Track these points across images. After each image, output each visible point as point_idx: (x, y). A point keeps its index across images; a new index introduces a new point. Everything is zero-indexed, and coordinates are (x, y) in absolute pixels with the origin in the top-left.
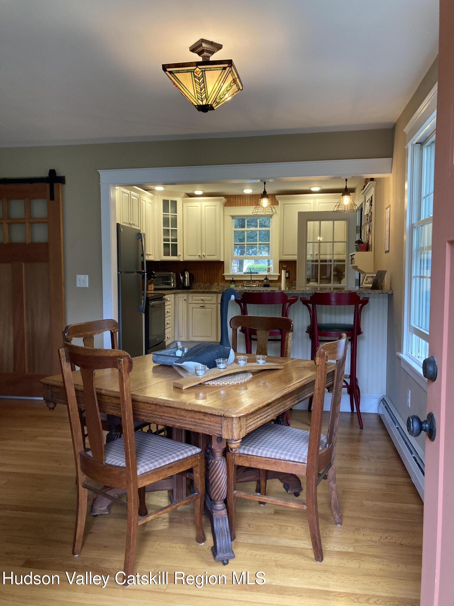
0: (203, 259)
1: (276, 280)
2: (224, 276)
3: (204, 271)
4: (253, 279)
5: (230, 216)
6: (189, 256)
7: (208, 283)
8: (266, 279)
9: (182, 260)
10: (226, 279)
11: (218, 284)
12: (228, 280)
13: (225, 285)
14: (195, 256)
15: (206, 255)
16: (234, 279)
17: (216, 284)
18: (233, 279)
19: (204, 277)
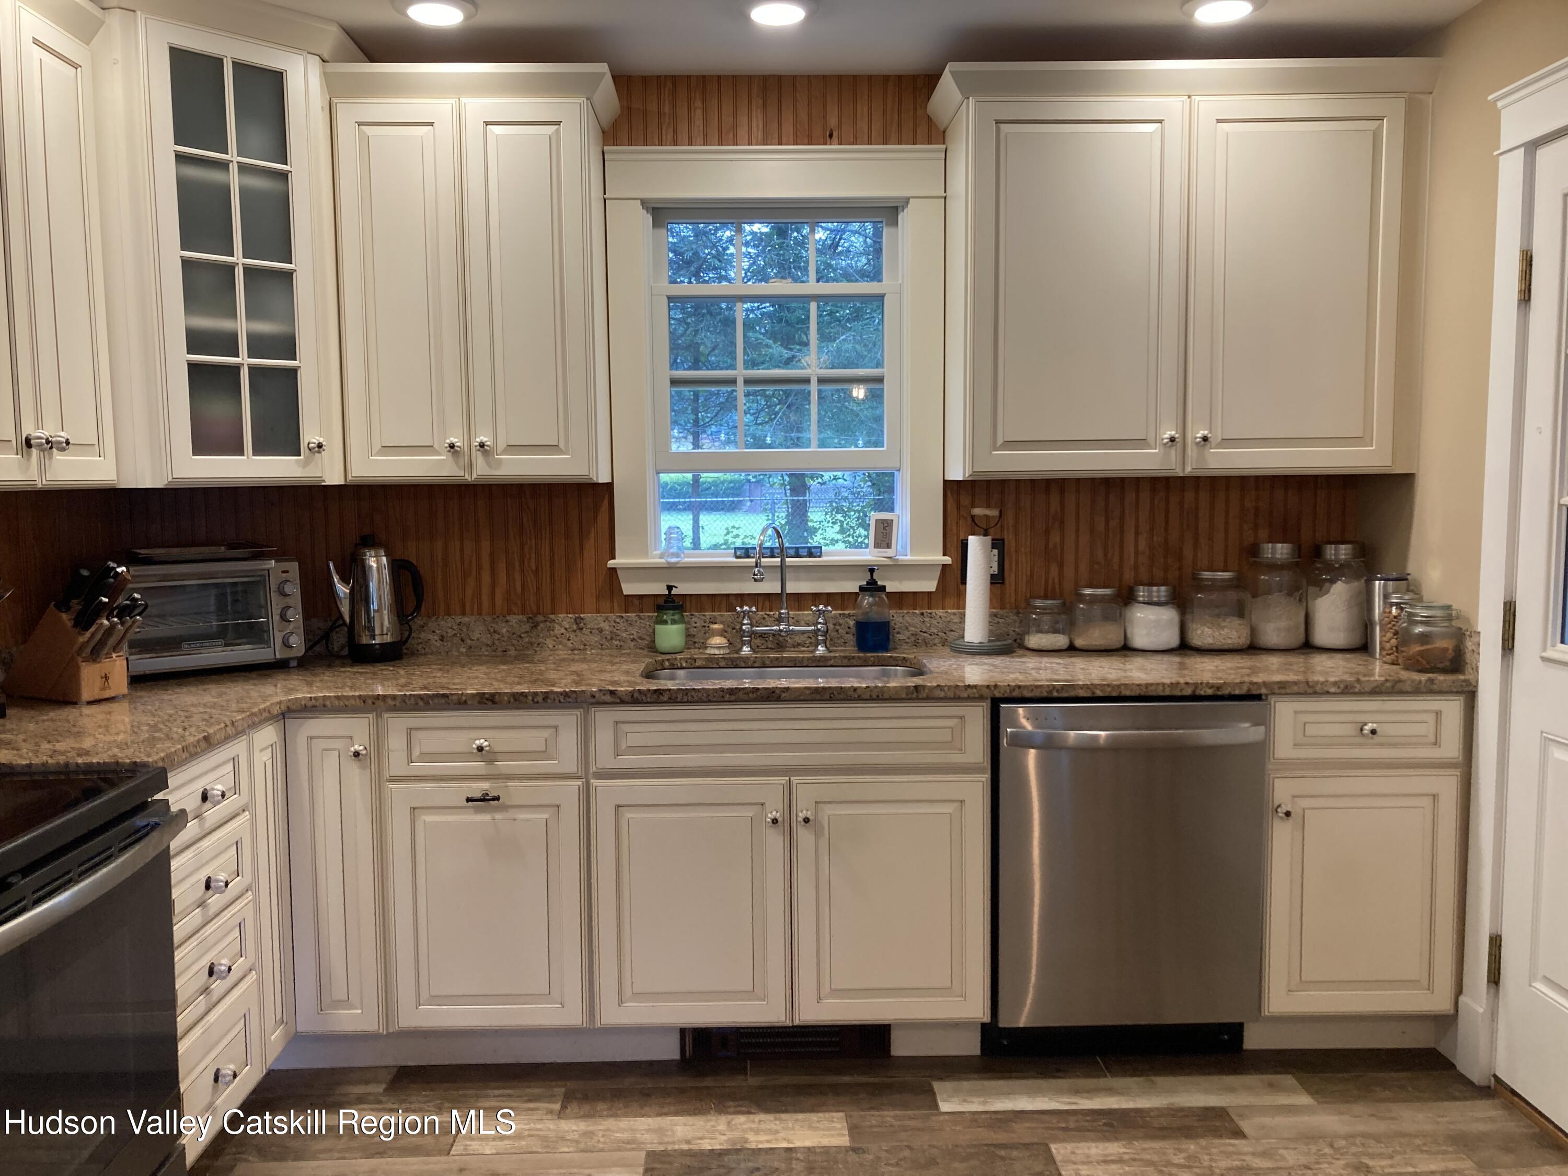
0: (481, 470)
1: (930, 593)
2: (614, 570)
3: (486, 545)
4: (791, 588)
5: (644, 203)
6: (388, 449)
7: (514, 619)
8: (872, 587)
9: (334, 478)
10: (629, 588)
11: (578, 621)
12: (641, 597)
13: (622, 625)
14: (428, 449)
15: (501, 445)
16: (674, 592)
17: (565, 620)
18: (670, 588)
19: (486, 578)
